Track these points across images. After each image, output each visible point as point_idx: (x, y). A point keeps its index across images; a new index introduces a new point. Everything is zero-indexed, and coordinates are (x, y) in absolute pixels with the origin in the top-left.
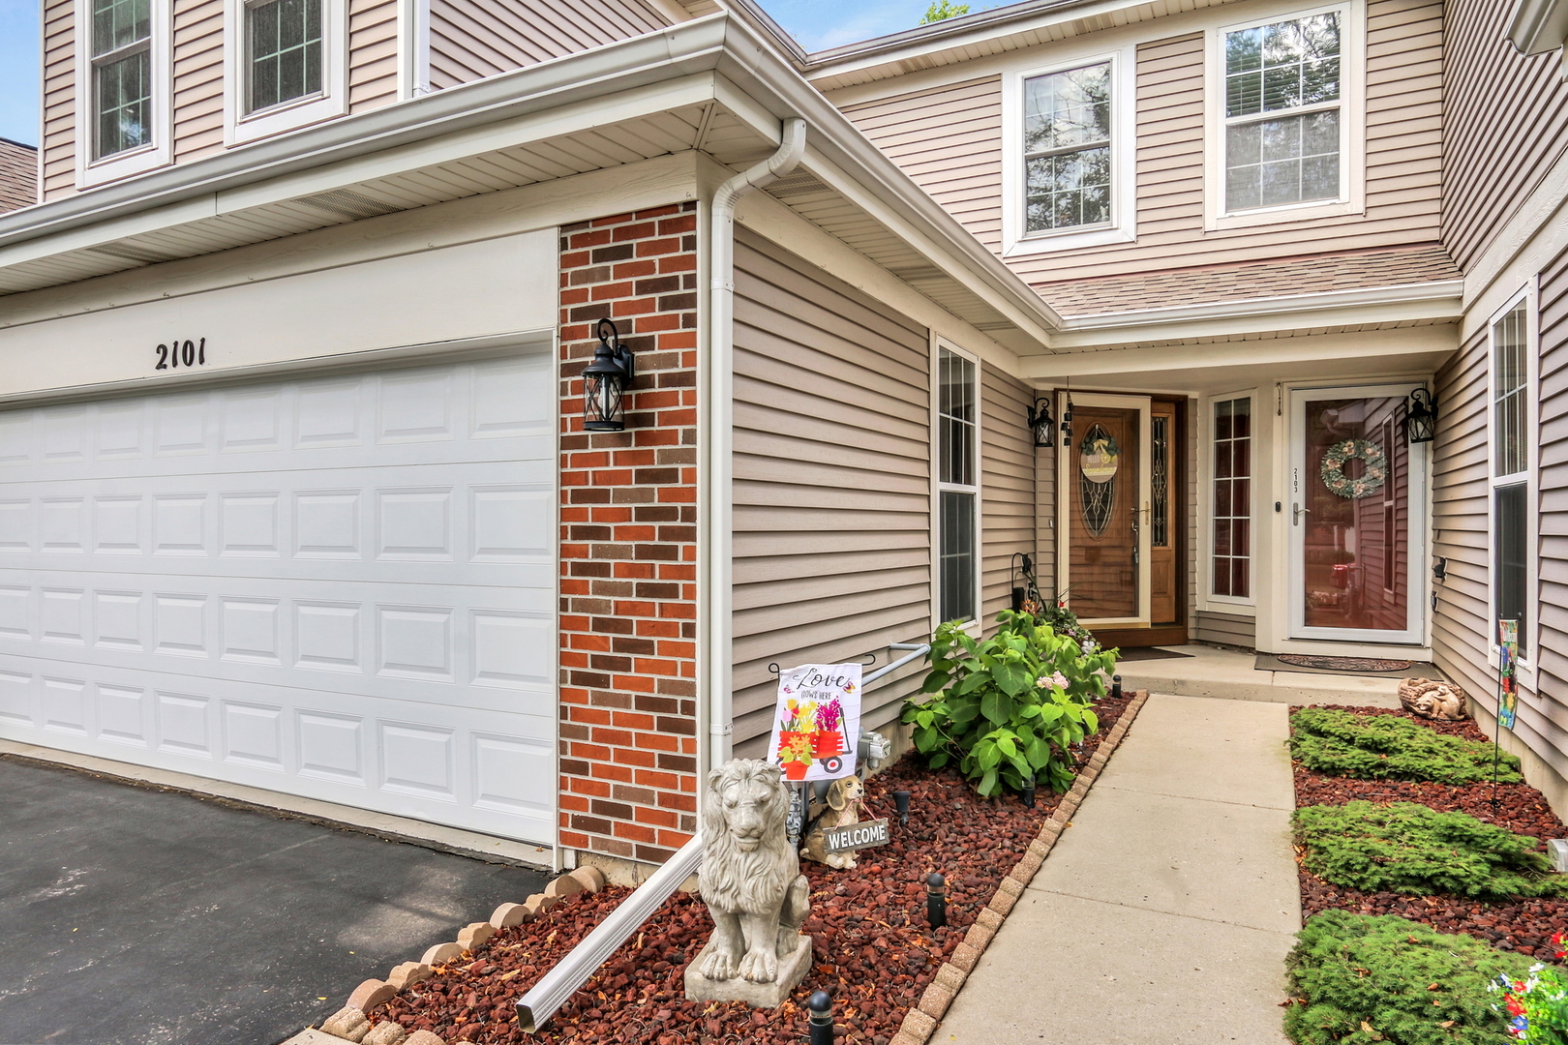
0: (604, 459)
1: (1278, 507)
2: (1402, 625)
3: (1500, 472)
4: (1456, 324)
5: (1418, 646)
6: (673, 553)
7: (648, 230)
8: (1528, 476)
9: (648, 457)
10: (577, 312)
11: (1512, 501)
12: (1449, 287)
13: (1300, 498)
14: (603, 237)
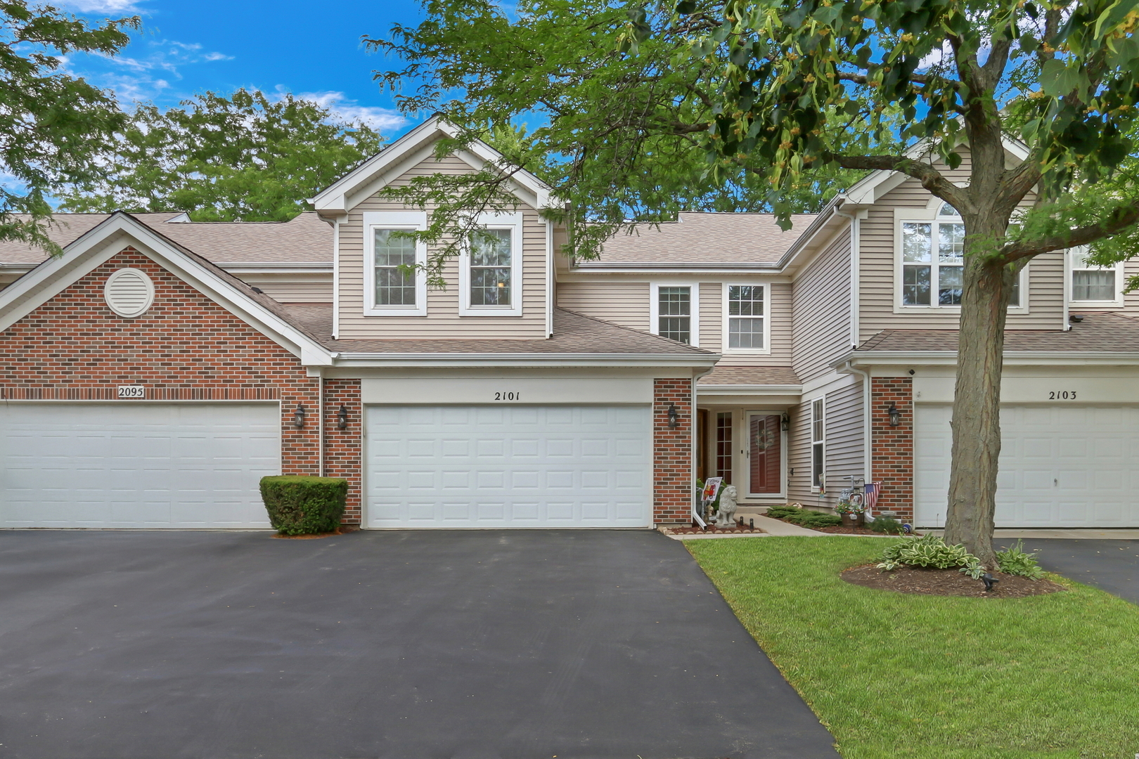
0: (667, 433)
1: (742, 452)
2: (779, 491)
3: (815, 441)
4: (799, 397)
5: (783, 498)
6: (685, 454)
7: (679, 383)
8: (823, 442)
9: (679, 433)
10: (659, 399)
11: (818, 449)
12: (797, 386)
13: (748, 449)
14: (667, 383)
